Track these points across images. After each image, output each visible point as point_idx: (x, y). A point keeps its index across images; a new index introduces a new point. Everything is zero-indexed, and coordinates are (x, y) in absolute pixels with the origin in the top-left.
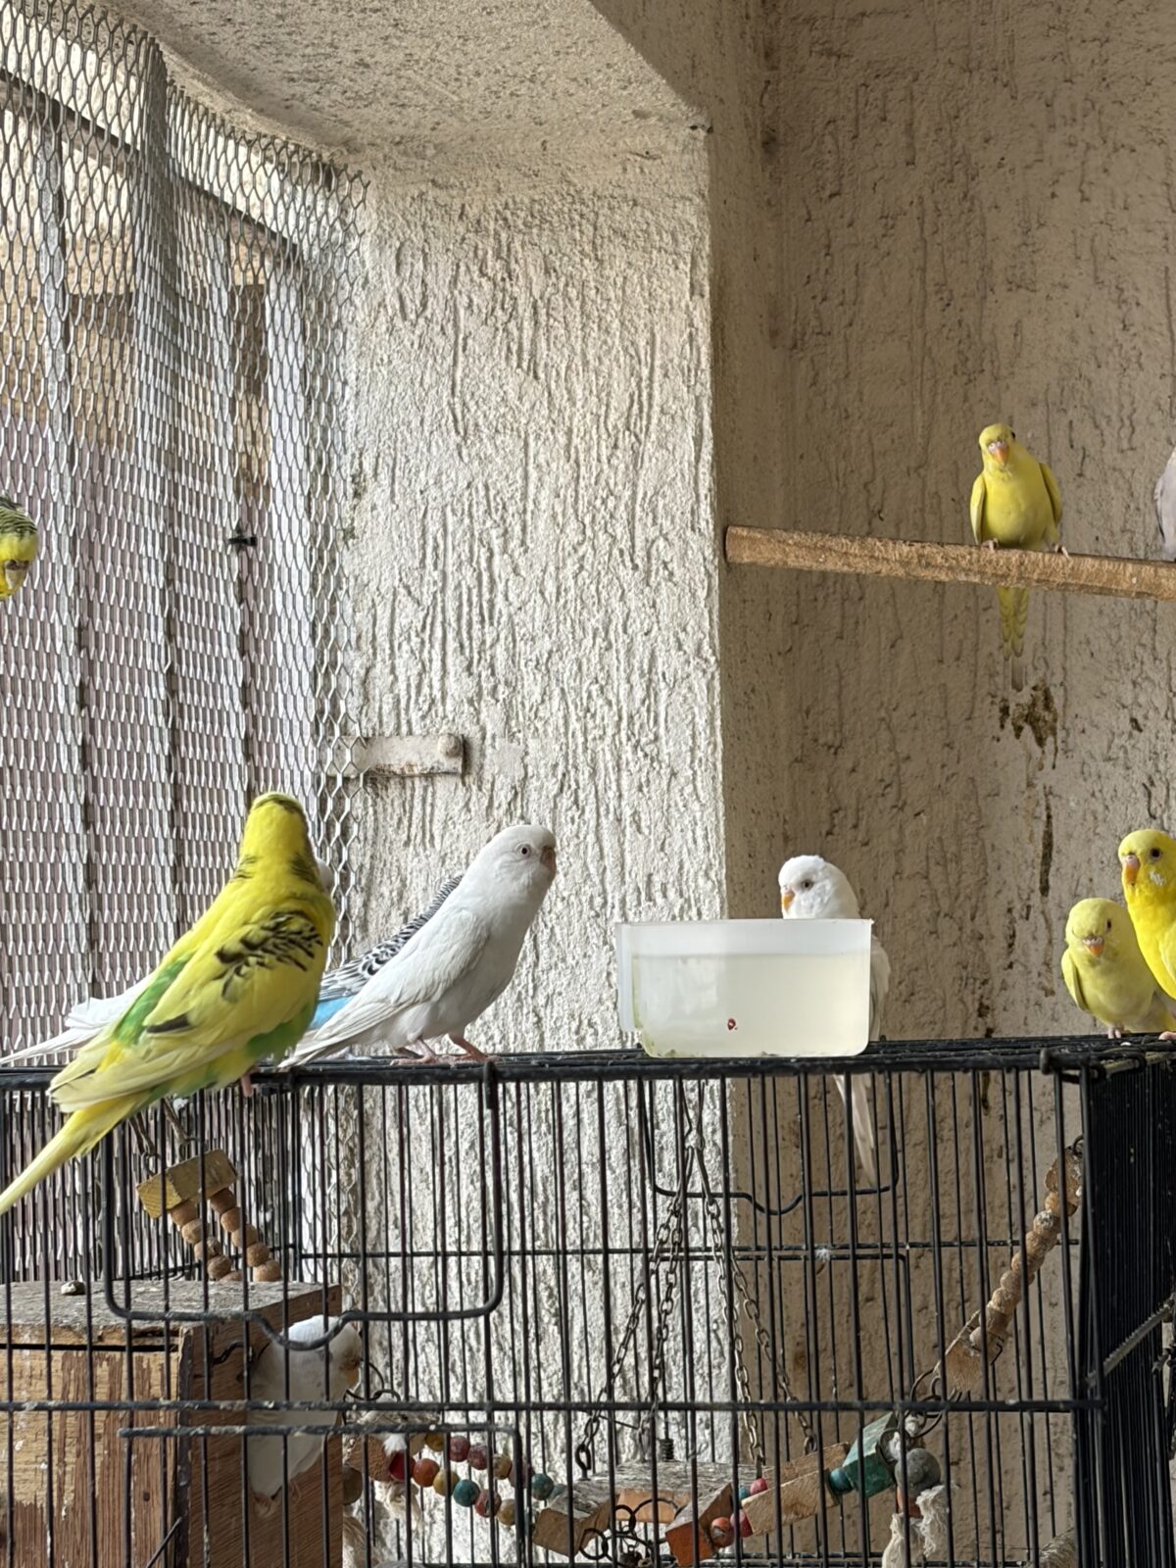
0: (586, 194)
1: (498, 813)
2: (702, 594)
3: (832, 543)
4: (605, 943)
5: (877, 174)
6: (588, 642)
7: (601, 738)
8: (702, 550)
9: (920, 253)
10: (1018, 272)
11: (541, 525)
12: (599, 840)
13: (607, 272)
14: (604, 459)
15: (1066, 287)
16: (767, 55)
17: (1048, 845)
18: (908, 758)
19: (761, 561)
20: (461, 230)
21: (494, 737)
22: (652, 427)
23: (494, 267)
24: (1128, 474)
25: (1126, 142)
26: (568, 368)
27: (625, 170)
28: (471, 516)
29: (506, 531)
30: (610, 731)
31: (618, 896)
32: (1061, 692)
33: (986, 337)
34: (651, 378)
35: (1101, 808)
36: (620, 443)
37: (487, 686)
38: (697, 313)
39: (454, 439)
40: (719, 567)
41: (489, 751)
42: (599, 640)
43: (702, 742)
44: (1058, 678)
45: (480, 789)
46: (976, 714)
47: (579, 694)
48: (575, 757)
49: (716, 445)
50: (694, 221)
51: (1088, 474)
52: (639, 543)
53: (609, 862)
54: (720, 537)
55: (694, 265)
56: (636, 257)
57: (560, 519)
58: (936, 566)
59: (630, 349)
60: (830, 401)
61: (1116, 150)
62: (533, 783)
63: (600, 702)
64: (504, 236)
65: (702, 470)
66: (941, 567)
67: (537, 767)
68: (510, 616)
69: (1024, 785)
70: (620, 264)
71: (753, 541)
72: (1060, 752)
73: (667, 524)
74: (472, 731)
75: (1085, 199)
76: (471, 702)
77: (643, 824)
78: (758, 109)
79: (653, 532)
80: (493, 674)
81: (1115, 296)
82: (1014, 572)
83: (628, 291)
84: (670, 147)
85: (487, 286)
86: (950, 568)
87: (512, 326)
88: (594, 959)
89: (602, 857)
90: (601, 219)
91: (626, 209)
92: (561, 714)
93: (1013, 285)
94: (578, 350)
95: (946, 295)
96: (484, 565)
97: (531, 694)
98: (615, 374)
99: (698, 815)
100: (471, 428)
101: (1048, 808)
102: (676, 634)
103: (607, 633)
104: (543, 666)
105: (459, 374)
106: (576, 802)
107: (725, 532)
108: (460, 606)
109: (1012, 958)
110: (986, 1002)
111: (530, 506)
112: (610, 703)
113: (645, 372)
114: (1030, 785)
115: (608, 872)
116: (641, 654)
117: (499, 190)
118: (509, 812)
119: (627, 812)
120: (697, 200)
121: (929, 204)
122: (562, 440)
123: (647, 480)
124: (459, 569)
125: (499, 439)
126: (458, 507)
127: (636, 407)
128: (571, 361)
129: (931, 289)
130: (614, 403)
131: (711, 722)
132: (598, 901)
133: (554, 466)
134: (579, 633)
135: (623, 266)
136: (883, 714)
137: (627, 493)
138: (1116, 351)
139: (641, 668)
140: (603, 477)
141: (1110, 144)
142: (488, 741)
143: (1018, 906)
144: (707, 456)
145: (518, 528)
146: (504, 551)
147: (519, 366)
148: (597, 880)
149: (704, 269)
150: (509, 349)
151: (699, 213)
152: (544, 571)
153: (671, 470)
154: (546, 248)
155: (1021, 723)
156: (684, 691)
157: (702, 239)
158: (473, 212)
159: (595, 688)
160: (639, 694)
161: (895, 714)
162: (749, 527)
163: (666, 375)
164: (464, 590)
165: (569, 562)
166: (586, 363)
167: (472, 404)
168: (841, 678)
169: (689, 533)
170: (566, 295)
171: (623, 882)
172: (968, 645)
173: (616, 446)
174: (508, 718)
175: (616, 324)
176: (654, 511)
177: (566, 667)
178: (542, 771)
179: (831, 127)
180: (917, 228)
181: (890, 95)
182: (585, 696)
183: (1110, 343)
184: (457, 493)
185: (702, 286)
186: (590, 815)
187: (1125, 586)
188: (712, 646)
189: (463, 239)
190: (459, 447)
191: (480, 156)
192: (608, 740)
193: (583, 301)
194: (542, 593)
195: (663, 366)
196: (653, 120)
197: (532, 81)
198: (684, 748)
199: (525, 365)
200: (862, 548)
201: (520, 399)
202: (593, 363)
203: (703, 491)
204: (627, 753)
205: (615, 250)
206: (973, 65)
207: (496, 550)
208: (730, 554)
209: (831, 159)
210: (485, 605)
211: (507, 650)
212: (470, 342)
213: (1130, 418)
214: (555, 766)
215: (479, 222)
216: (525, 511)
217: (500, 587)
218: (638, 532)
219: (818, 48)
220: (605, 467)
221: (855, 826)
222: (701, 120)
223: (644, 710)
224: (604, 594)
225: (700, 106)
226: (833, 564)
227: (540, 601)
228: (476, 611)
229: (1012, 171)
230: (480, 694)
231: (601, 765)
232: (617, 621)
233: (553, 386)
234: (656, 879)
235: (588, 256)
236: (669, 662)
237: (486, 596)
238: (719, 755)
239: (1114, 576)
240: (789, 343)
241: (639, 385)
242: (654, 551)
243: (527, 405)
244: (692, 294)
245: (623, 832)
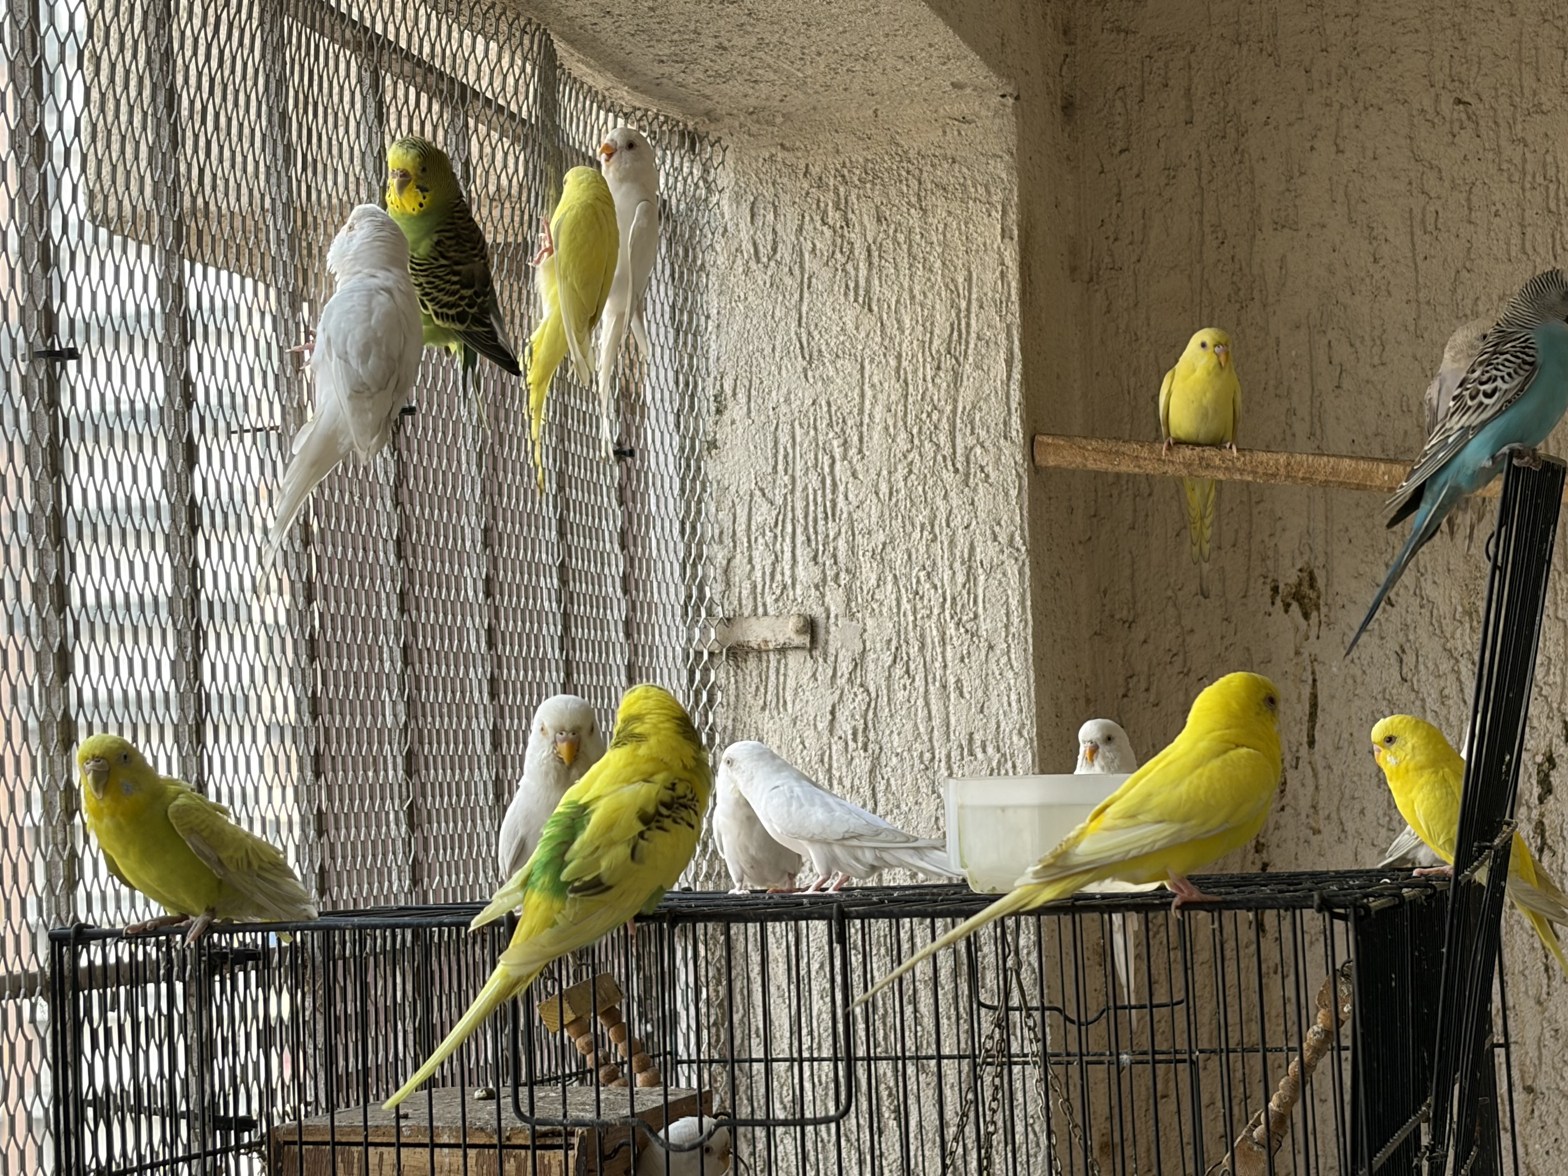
0: (912, 154)
1: (841, 682)
2: (1014, 493)
3: (1125, 448)
4: (934, 792)
5: (1161, 132)
6: (916, 535)
7: (929, 617)
8: (1013, 455)
9: (1198, 199)
10: (1283, 214)
11: (876, 436)
12: (927, 704)
13: (930, 220)
14: (929, 378)
15: (1324, 226)
16: (1065, 33)
17: (1314, 705)
18: (1192, 631)
19: (1064, 465)
20: (806, 185)
21: (836, 616)
22: (970, 351)
23: (834, 216)
24: (1380, 386)
25: (1374, 101)
26: (898, 302)
27: (945, 132)
28: (816, 429)
29: (846, 442)
30: (936, 611)
31: (944, 752)
32: (1324, 573)
33: (1256, 270)
34: (968, 310)
35: (1359, 673)
36: (943, 365)
37: (830, 573)
38: (1007, 253)
39: (801, 363)
40: (1028, 470)
41: (833, 629)
42: (925, 533)
43: (1015, 620)
44: (1321, 561)
45: (825, 661)
46: (1251, 592)
47: (909, 579)
48: (906, 633)
49: (1024, 366)
50: (1004, 176)
51: (1345, 386)
52: (960, 451)
53: (936, 722)
54: (1028, 444)
55: (1004, 212)
56: (955, 206)
57: (891, 430)
58: (1214, 467)
59: (951, 286)
60: (1123, 326)
61: (1366, 109)
62: (871, 656)
63: (927, 586)
64: (842, 190)
65: (1013, 387)
66: (1219, 468)
67: (874, 642)
68: (850, 514)
69: (1292, 654)
70: (941, 213)
71: (1057, 447)
72: (1323, 626)
73: (983, 434)
74: (818, 612)
75: (1339, 151)
76: (817, 587)
77: (965, 690)
78: (1058, 78)
79: (971, 441)
80: (836, 563)
81: (1366, 234)
82: (1282, 471)
83: (949, 236)
84: (984, 113)
85: (828, 233)
86: (1227, 469)
87: (849, 267)
88: (924, 805)
89: (930, 718)
90: (925, 174)
91: (946, 166)
92: (894, 596)
93: (1279, 226)
94: (906, 285)
95: (1220, 235)
96: (827, 469)
97: (868, 580)
98: (938, 307)
99: (1012, 682)
100: (815, 354)
101: (1313, 673)
102: (991, 528)
103: (932, 527)
104: (879, 556)
105: (805, 308)
106: (907, 672)
107: (1032, 440)
108: (808, 504)
109: (1284, 802)
110: (1262, 840)
111: (866, 420)
112: (935, 587)
113: (963, 305)
114: (1298, 653)
115: (936, 732)
116: (962, 544)
117: (838, 151)
118: (850, 681)
119: (952, 680)
120: (1007, 157)
121: (1205, 157)
122: (893, 363)
123: (966, 396)
124: (806, 473)
125: (839, 363)
126: (805, 422)
127: (955, 334)
128: (900, 296)
129: (1207, 229)
130: (937, 331)
131: (1022, 602)
132: (927, 756)
133: (886, 385)
134: (909, 528)
135: (944, 214)
136: (1170, 593)
137: (949, 408)
138: (1368, 280)
139: (962, 557)
140: (929, 394)
141: (1361, 104)
142: (832, 620)
143: (1288, 757)
144: (1017, 376)
145: (856, 439)
146: (844, 458)
147: (856, 301)
148: (926, 738)
149: (1013, 216)
150: (847, 286)
151: (1009, 169)
152: (879, 475)
153: (986, 388)
154: (878, 200)
155: (1289, 600)
156: (999, 576)
157: (1011, 191)
158: (815, 170)
159: (922, 574)
160: (961, 579)
161: (1180, 594)
162: (1054, 435)
163: (981, 307)
164: (811, 491)
165: (900, 467)
166: (913, 297)
167: (816, 334)
168: (1133, 563)
169: (1002, 441)
170: (895, 240)
171: (948, 740)
172: (1242, 534)
173: (939, 368)
174: (849, 600)
175: (938, 264)
176: (972, 423)
177: (898, 557)
178: (878, 646)
179: (1121, 93)
180: (1195, 178)
181: (1171, 65)
182: (914, 581)
183: (1363, 274)
184: (804, 409)
185: (1011, 230)
186: (919, 682)
187: (1378, 482)
188: (1023, 537)
189: (808, 193)
190: (805, 370)
191: (821, 122)
192: (934, 617)
193: (910, 246)
194: (877, 494)
195: (979, 300)
196: (968, 91)
197: (865, 59)
198: (999, 625)
199: (861, 300)
200: (1151, 452)
201: (857, 328)
202: (919, 297)
203: (1014, 405)
204: (951, 630)
205: (937, 201)
206: (1242, 38)
207: (838, 457)
208: (1037, 458)
209: (1120, 120)
210: (828, 504)
211: (847, 542)
212: (814, 280)
213: (1380, 338)
214: (889, 641)
215: (820, 179)
216: (862, 424)
217: (841, 488)
218: (959, 440)
219: (1109, 26)
220: (930, 385)
221: (1147, 690)
222: (1009, 89)
223: (965, 592)
224: (930, 495)
225: (1009, 77)
226: (1126, 467)
227: (875, 500)
228: (820, 509)
229: (1276, 128)
230: (824, 580)
231: (929, 640)
232: (942, 516)
233: (885, 316)
234: (978, 737)
235: (913, 206)
236: (985, 552)
237: (829, 496)
238: (1030, 630)
239: (1368, 474)
240: (1086, 277)
241: (958, 315)
242: (972, 458)
243: (863, 334)
244: (1003, 237)
245: (948, 697)
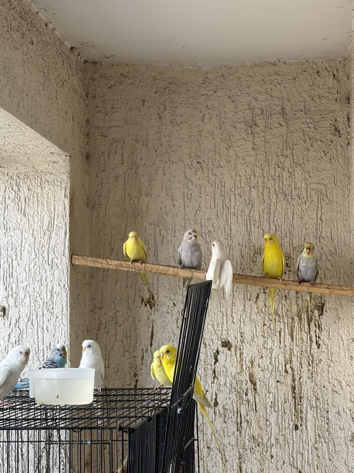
0: (39, 171)
1: (12, 326)
2: (66, 272)
3: (98, 260)
4: (38, 360)
5: (114, 166)
6: (36, 283)
7: (39, 308)
8: (66, 261)
9: (124, 186)
10: (148, 191)
11: (25, 253)
12: (38, 334)
13: (44, 191)
14: (42, 237)
15: (159, 196)
16: (87, 135)
17: (152, 334)
18: (119, 311)
19: (81, 264)
20: (7, 178)
21: (12, 307)
22: (54, 230)
23: (15, 188)
24: (174, 243)
25: (175, 161)
26: (33, 214)
27: (49, 165)
28: (8, 250)
29: (16, 255)
30: (41, 306)
31: (42, 348)
32: (157, 296)
33: (140, 207)
34: (54, 218)
35: (165, 325)
36: (46, 233)
37: (10, 294)
38: (66, 202)
39: (4, 231)
40: (70, 265)
41: (10, 310)
42: (39, 283)
43: (64, 309)
44: (156, 292)
45: (8, 320)
46: (136, 301)
47: (34, 296)
48: (32, 312)
49: (70, 235)
50: (66, 179)
51: (164, 242)
52: (50, 259)
53: (40, 339)
54: (70, 258)
55: (65, 190)
56: (51, 187)
57: (30, 252)
58: (124, 267)
59: (49, 210)
60: (101, 222)
61: (172, 163)
62: (21, 319)
63: (39, 298)
64: (18, 180)
65: (66, 241)
67: (22, 315)
68: (17, 276)
69: (147, 319)
70: (47, 189)
71: (79, 259)
72: (156, 311)
73: (57, 255)
74: (6, 305)
75: (164, 175)
76: (6, 298)
77: (49, 330)
78: (85, 149)
79: (54, 256)
80: (12, 291)
81: (171, 198)
82: (143, 269)
83: (49, 196)
84: (60, 160)
85: (13, 193)
86: (127, 267)
87: (19, 203)
88: (35, 364)
89: (38, 338)
90: (43, 177)
91: (49, 175)
92: (29, 301)
93: (147, 195)
94: (36, 209)
95: (130, 197)
96: (10, 263)
97: (21, 296)
98: (45, 216)
99: (63, 328)
100: (8, 228)
101: (153, 325)
102: (59, 282)
103: (41, 281)
104: (25, 289)
105: (6, 215)
106: (32, 324)
107: (72, 257)
108: (4, 273)
109: (143, 362)
110: (136, 373)
111: (23, 248)
112: (41, 299)
113: (53, 216)
114: (148, 319)
115: (40, 342)
116: (50, 287)
117: (17, 169)
118: (15, 326)
119: (45, 327)
120: (67, 174)
121: (127, 174)
122: (32, 232)
123: (52, 243)
124: (4, 264)
125: (15, 231)
126: (5, 248)
127: (50, 224)
128: (34, 212)
129: (127, 195)
130: (45, 223)
131: (67, 304)
132: (37, 349)
133: (29, 238)
134: (34, 281)
135: (48, 189)
136: (113, 300)
137: (48, 246)
138: (171, 212)
139: (50, 290)
140: (42, 242)
141: (171, 161)
142: (10, 308)
143: (145, 349)
144: (68, 237)
145: (19, 254)
146: (16, 259)
147: (21, 213)
148: (37, 344)
149: (68, 191)
150: (18, 209)
151: (67, 177)
152: (26, 265)
153: (58, 241)
154: (29, 184)
155: (146, 303)
156: (60, 296)
157: (68, 184)
158: (10, 174)
159: (38, 295)
160: (49, 297)
161: (115, 300)
162: (78, 255)
163: (58, 217)
164: (5, 269)
165: (32, 263)
166: (38, 213)
167: (9, 222)
168: (102, 291)
169: (63, 256)
170: (33, 196)
171: (43, 345)
172: (134, 283)
173: (45, 234)
174: (16, 302)
175: (46, 204)
176: (54, 251)
177: (31, 289)
178: (24, 316)
179: (103, 154)
180: (124, 180)
181: (118, 147)
182: (35, 297)
183: (170, 210)
184: (4, 245)
185: (67, 195)
186: (35, 327)
187: (170, 273)
188: (68, 285)
189: (8, 181)
190: (5, 233)
191: (12, 160)
192: (41, 308)
193: (38, 198)
194: (25, 270)
195: (57, 215)
196: (55, 154)
197: (23, 146)
198: (60, 311)
199: (22, 213)
200: (106, 261)
201: (21, 221)
202: (40, 213)
203: (66, 246)
204: (45, 312)
205: (45, 185)
206: (138, 140)
207: (14, 259)
208: (73, 262)
209: (103, 162)
210: (11, 273)
211: (16, 285)
212: (9, 206)
213: (174, 229)
214: (27, 315)
215: (12, 177)
216: (21, 250)
217: (15, 269)
218: (50, 256)
219: (100, 134)
220: (42, 239)
221: (105, 328)
222: (68, 154)
223: (50, 301)
224: (41, 271)
225: (67, 151)
226: (98, 265)
227: (24, 272)
228: (8, 274)
229: (147, 167)
230: (8, 296)
231: (39, 315)
232: (44, 278)
233: (29, 218)
234: (52, 344)
235: (39, 186)
236: (57, 289)
237: (11, 271)
238: (69, 313)
239: (167, 271)
240: (91, 207)
241: (51, 219)
242: (54, 261)
243: (23, 223)
244: (65, 197)
245: (44, 332)
